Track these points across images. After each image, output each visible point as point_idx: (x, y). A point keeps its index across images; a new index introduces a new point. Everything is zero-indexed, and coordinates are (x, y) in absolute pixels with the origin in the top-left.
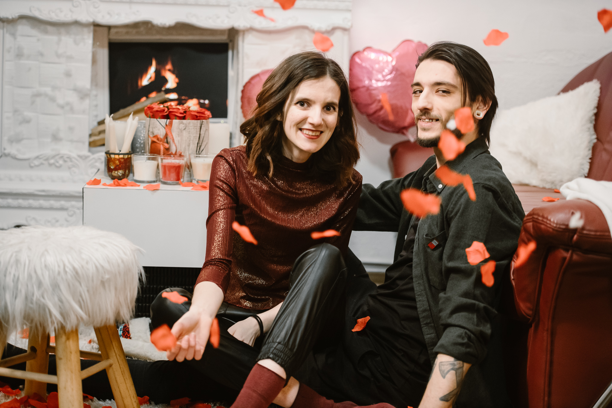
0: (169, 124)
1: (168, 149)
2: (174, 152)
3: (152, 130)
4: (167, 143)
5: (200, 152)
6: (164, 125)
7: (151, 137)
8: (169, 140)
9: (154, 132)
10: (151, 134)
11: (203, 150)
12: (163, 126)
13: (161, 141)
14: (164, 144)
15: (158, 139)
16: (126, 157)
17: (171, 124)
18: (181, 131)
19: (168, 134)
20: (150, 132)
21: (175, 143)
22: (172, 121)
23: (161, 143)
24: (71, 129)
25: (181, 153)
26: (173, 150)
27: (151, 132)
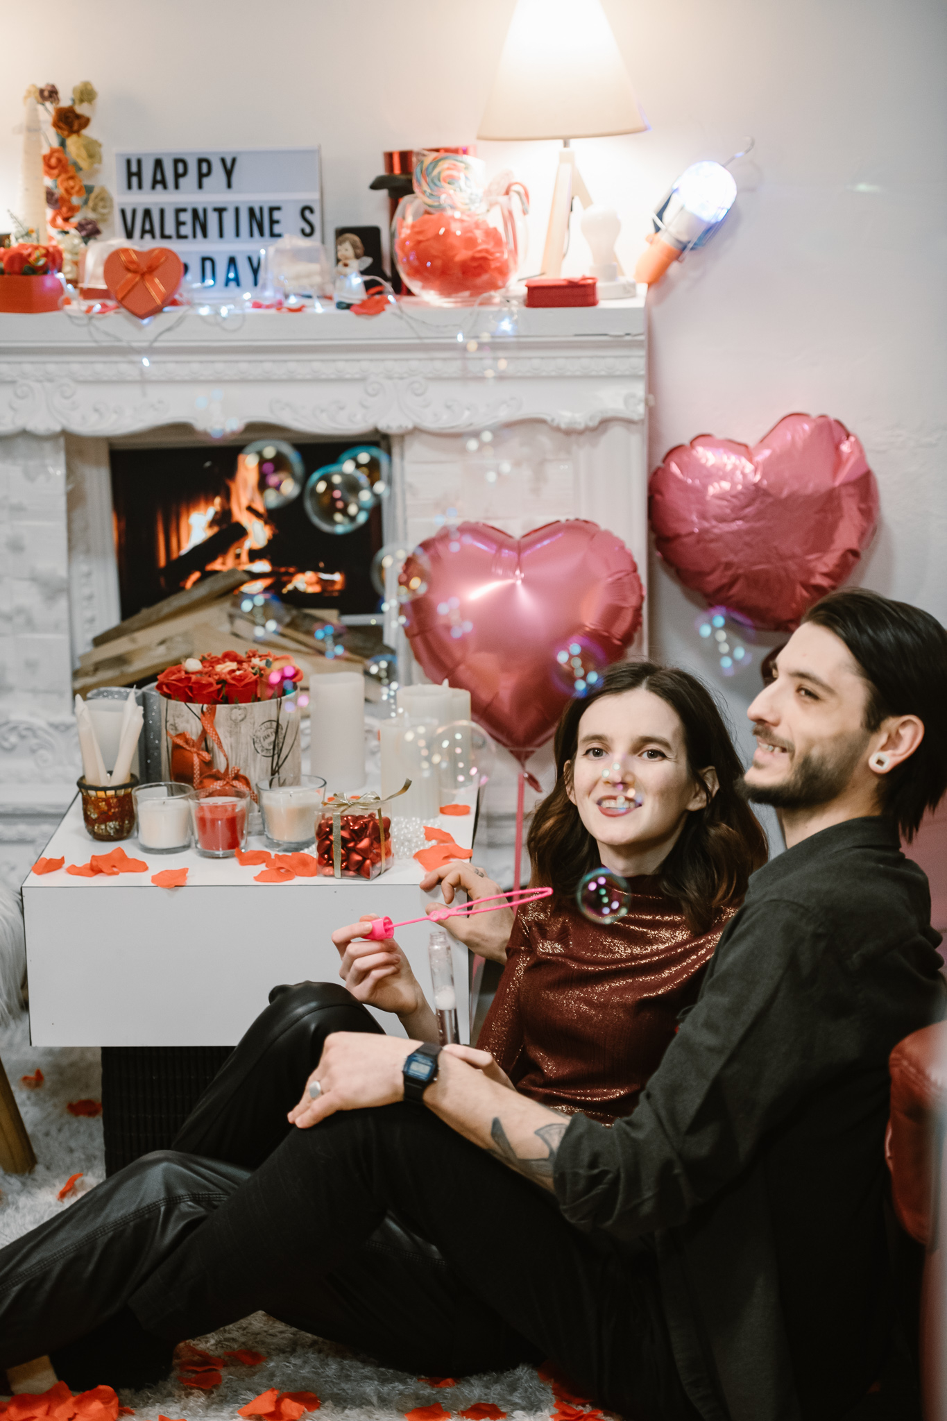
0: (208, 711)
1: (209, 764)
2: (222, 770)
3: (174, 720)
4: (207, 750)
5: (280, 763)
6: (198, 712)
7: (171, 735)
8: (210, 743)
9: (177, 725)
10: (172, 729)
11: (287, 757)
12: (195, 714)
13: (193, 746)
14: (201, 752)
15: (187, 741)
16: (122, 792)
17: (213, 712)
18: (236, 723)
19: (208, 731)
20: (168, 724)
21: (223, 751)
22: (215, 708)
23: (195, 750)
24: (31, 665)
25: (238, 771)
26: (221, 765)
27: (171, 725)
